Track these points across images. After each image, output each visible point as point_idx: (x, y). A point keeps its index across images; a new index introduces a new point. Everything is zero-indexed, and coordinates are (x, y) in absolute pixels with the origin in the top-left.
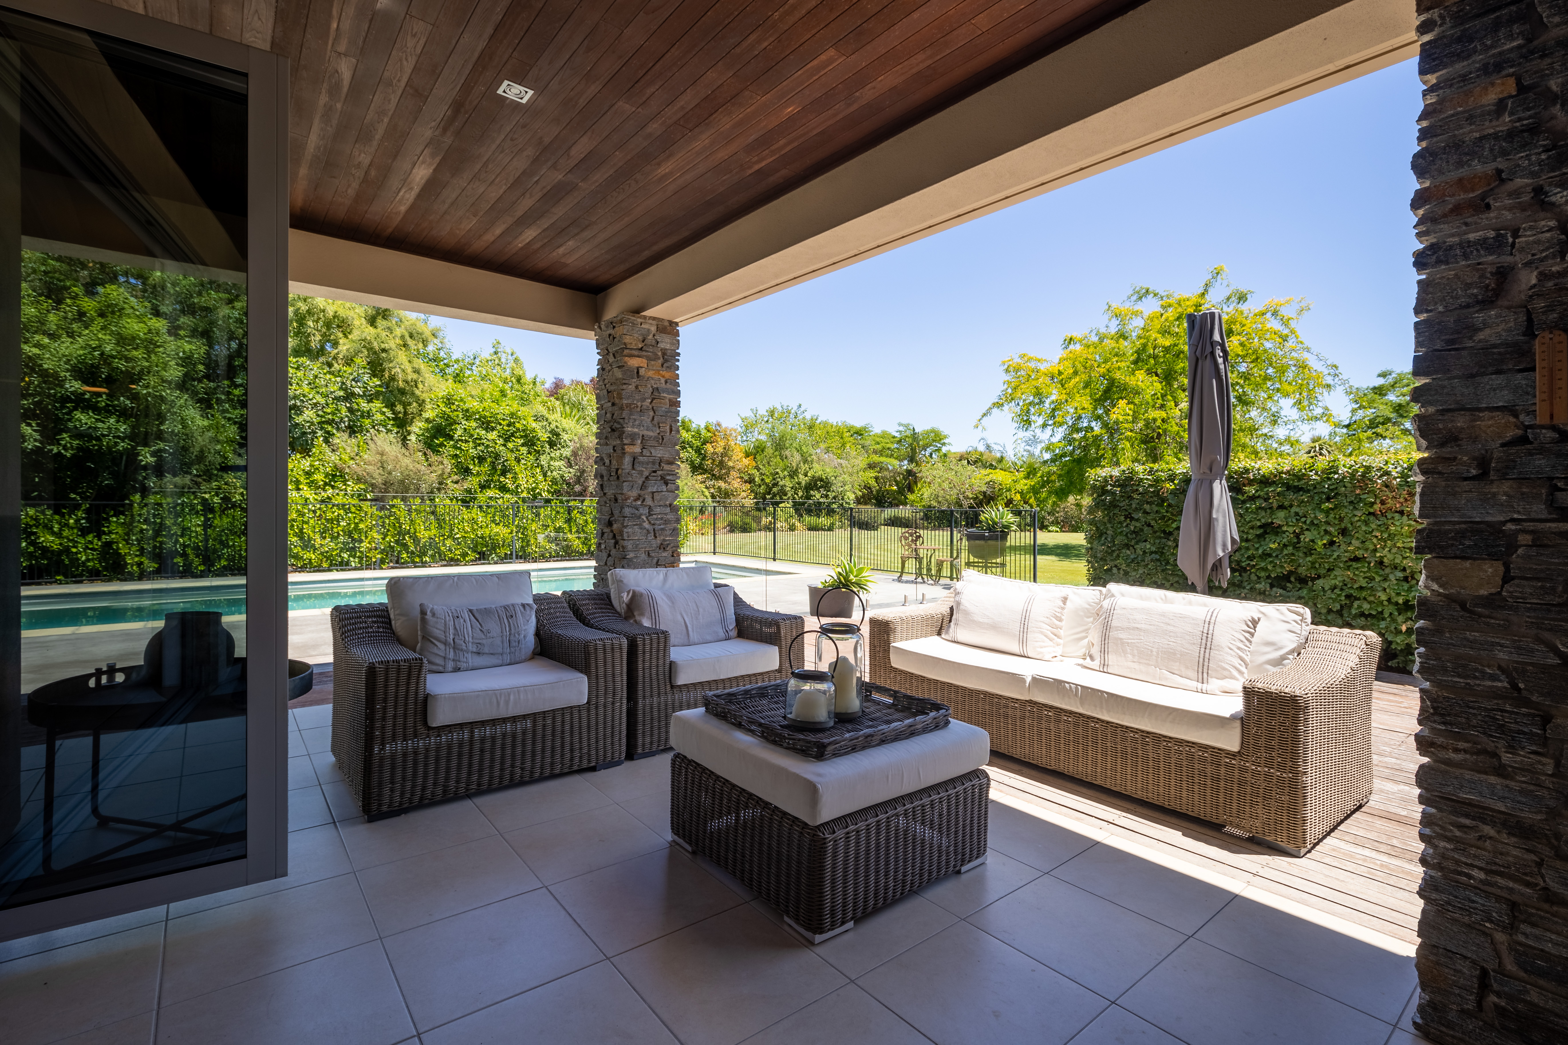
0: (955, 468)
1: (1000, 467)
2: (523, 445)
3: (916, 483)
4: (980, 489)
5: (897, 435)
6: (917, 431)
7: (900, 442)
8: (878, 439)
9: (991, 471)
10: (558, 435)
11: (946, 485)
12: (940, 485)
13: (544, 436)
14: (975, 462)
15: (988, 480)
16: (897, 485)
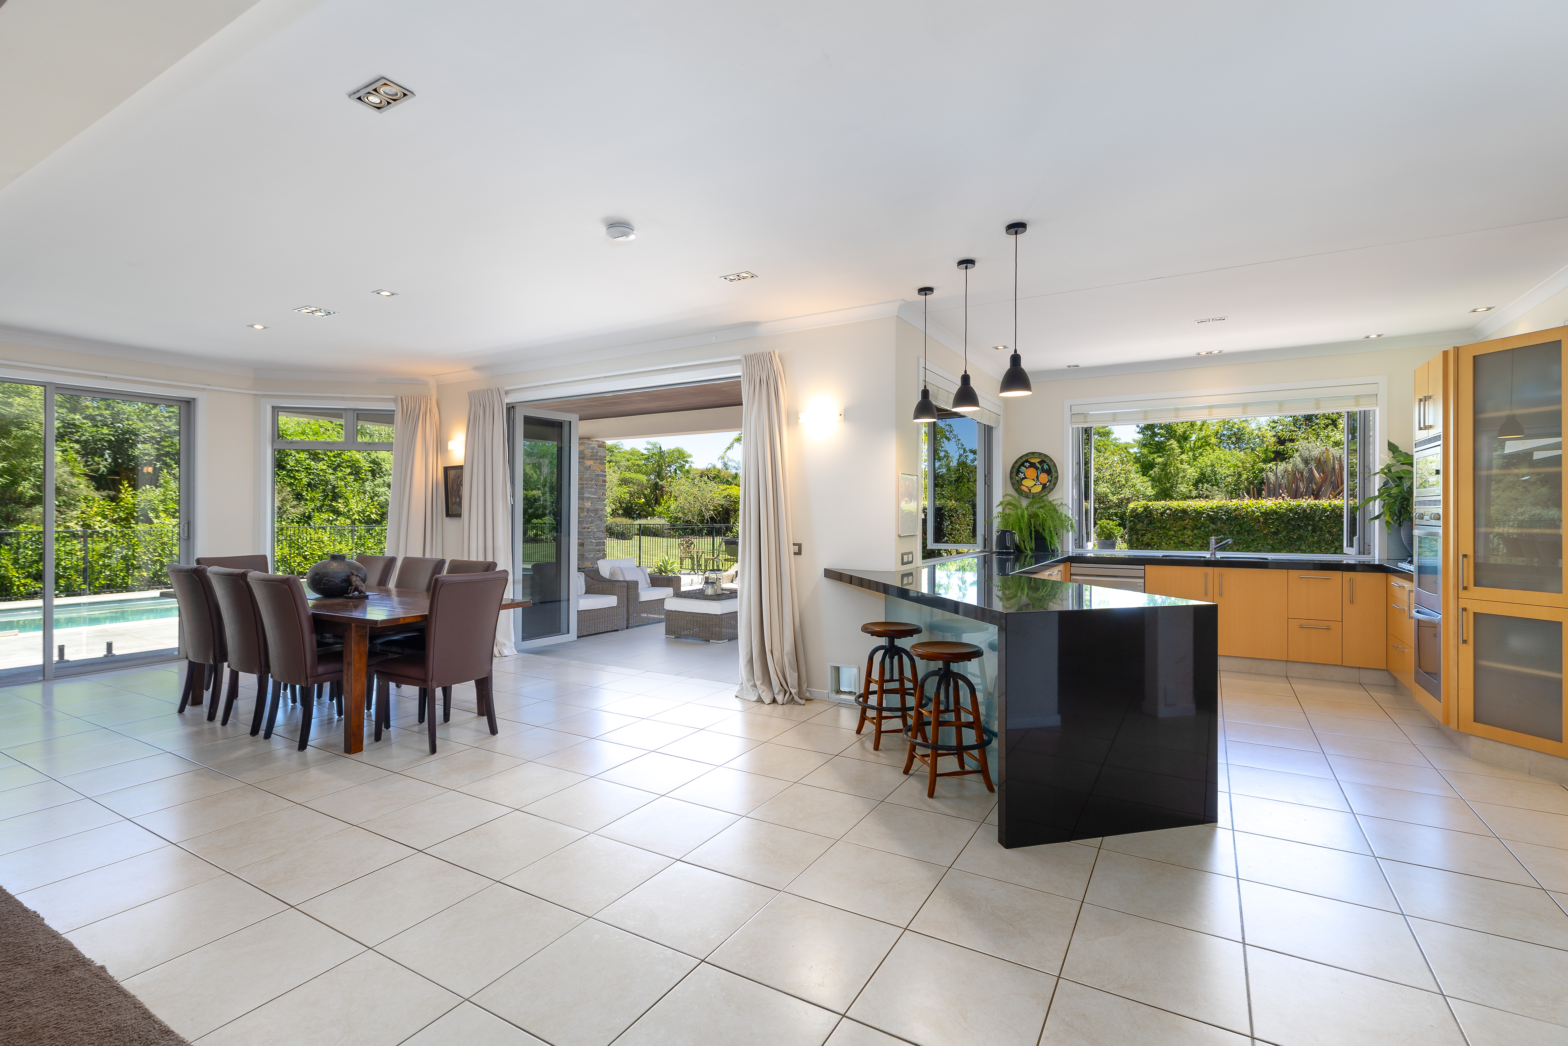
0: (700, 484)
1: (735, 482)
2: (350, 474)
3: (662, 496)
4: (719, 502)
5: (645, 452)
6: (663, 449)
7: (647, 459)
8: (628, 456)
9: (728, 486)
10: (378, 464)
11: (691, 499)
12: (686, 499)
13: (365, 465)
14: (714, 478)
15: (726, 494)
16: (645, 498)
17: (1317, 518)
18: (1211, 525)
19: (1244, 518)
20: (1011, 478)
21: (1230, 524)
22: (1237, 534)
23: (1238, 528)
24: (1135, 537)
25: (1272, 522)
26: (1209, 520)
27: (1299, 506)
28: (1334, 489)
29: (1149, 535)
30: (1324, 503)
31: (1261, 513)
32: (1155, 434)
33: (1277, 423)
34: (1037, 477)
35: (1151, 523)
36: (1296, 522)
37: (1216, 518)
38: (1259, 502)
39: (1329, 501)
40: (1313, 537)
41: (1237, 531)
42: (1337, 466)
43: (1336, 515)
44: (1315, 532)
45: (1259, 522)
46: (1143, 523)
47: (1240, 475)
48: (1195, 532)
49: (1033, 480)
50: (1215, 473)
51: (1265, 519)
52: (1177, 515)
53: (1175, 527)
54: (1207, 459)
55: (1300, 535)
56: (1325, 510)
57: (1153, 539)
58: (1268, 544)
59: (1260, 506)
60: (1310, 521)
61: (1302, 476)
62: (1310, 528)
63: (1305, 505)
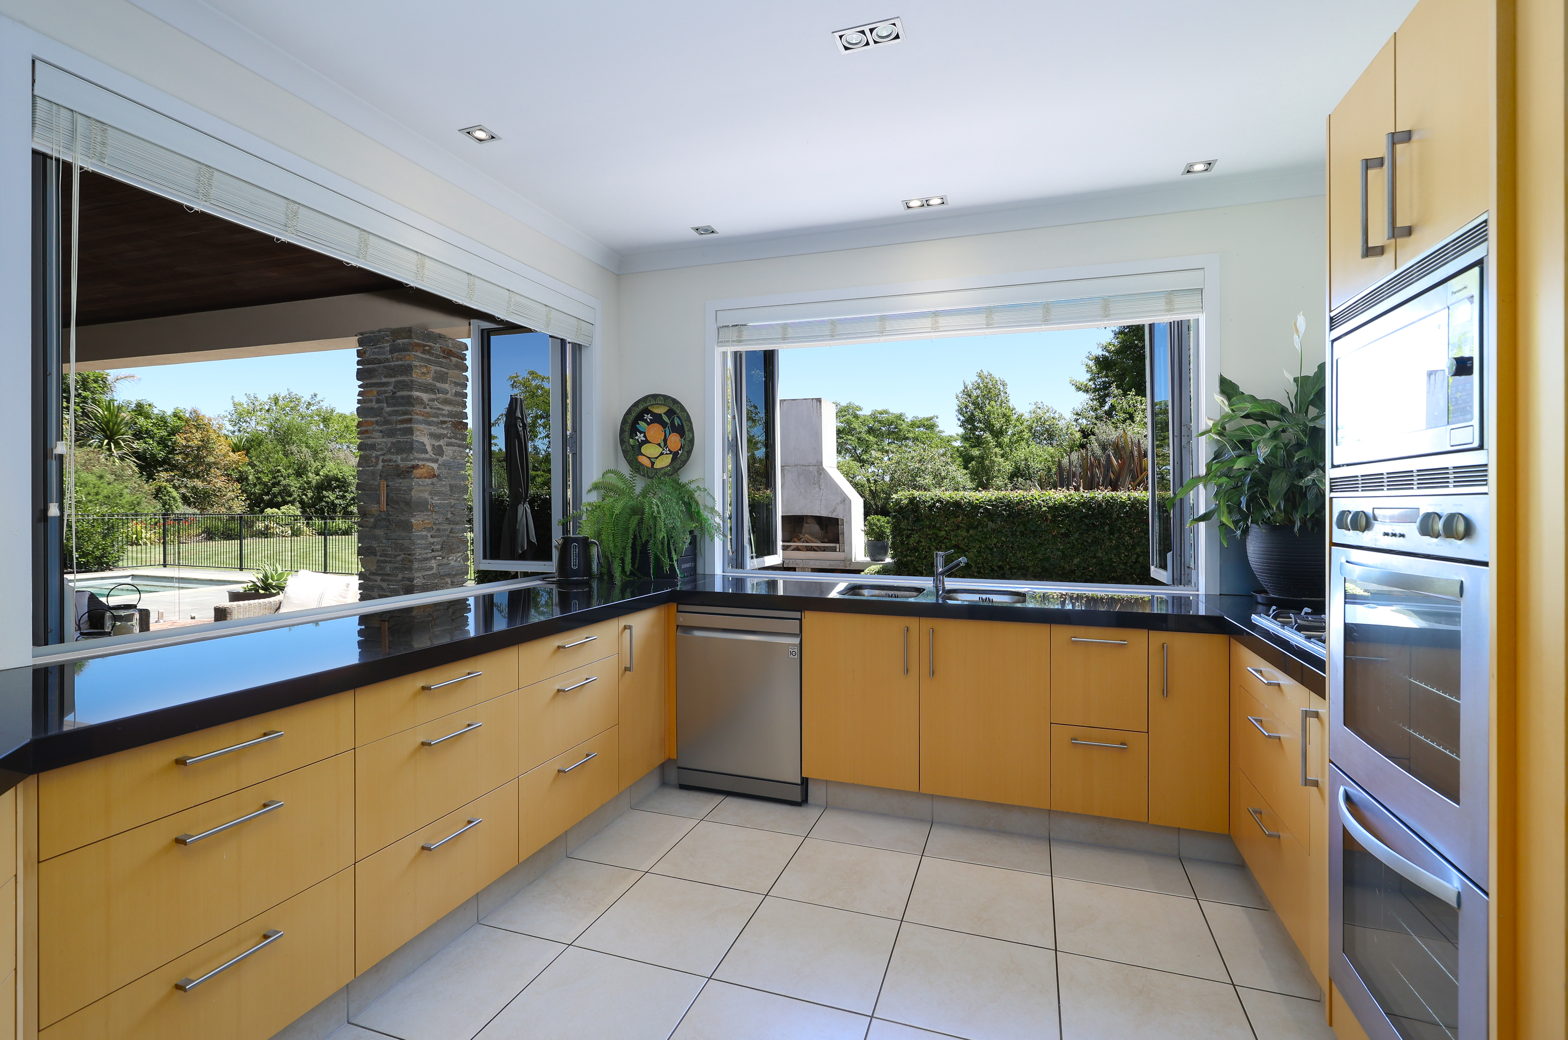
17: (1115, 516)
18: (990, 523)
19: (1028, 514)
20: (622, 442)
21: (1013, 522)
22: (1021, 536)
23: (1021, 528)
24: (899, 538)
25: (1063, 521)
26: (987, 517)
27: (1093, 498)
28: (1134, 479)
29: (915, 537)
30: (1122, 495)
31: (1049, 508)
32: (975, 428)
33: (1080, 415)
34: (665, 440)
35: (917, 520)
36: (1090, 520)
37: (995, 514)
38: (1047, 493)
39: (1128, 493)
40: (1111, 540)
41: (1021, 532)
42: (1136, 453)
43: (1137, 510)
44: (1113, 534)
45: (1046, 520)
46: (908, 520)
47: (1050, 470)
48: (971, 532)
49: (659, 445)
50: (1028, 467)
51: (1054, 516)
52: (949, 509)
53: (946, 526)
54: (1021, 453)
55: (1095, 537)
56: (1123, 505)
57: (921, 542)
58: (1058, 550)
59: (1048, 498)
60: (1107, 518)
61: (1099, 464)
62: (1107, 528)
63: (1100, 497)
